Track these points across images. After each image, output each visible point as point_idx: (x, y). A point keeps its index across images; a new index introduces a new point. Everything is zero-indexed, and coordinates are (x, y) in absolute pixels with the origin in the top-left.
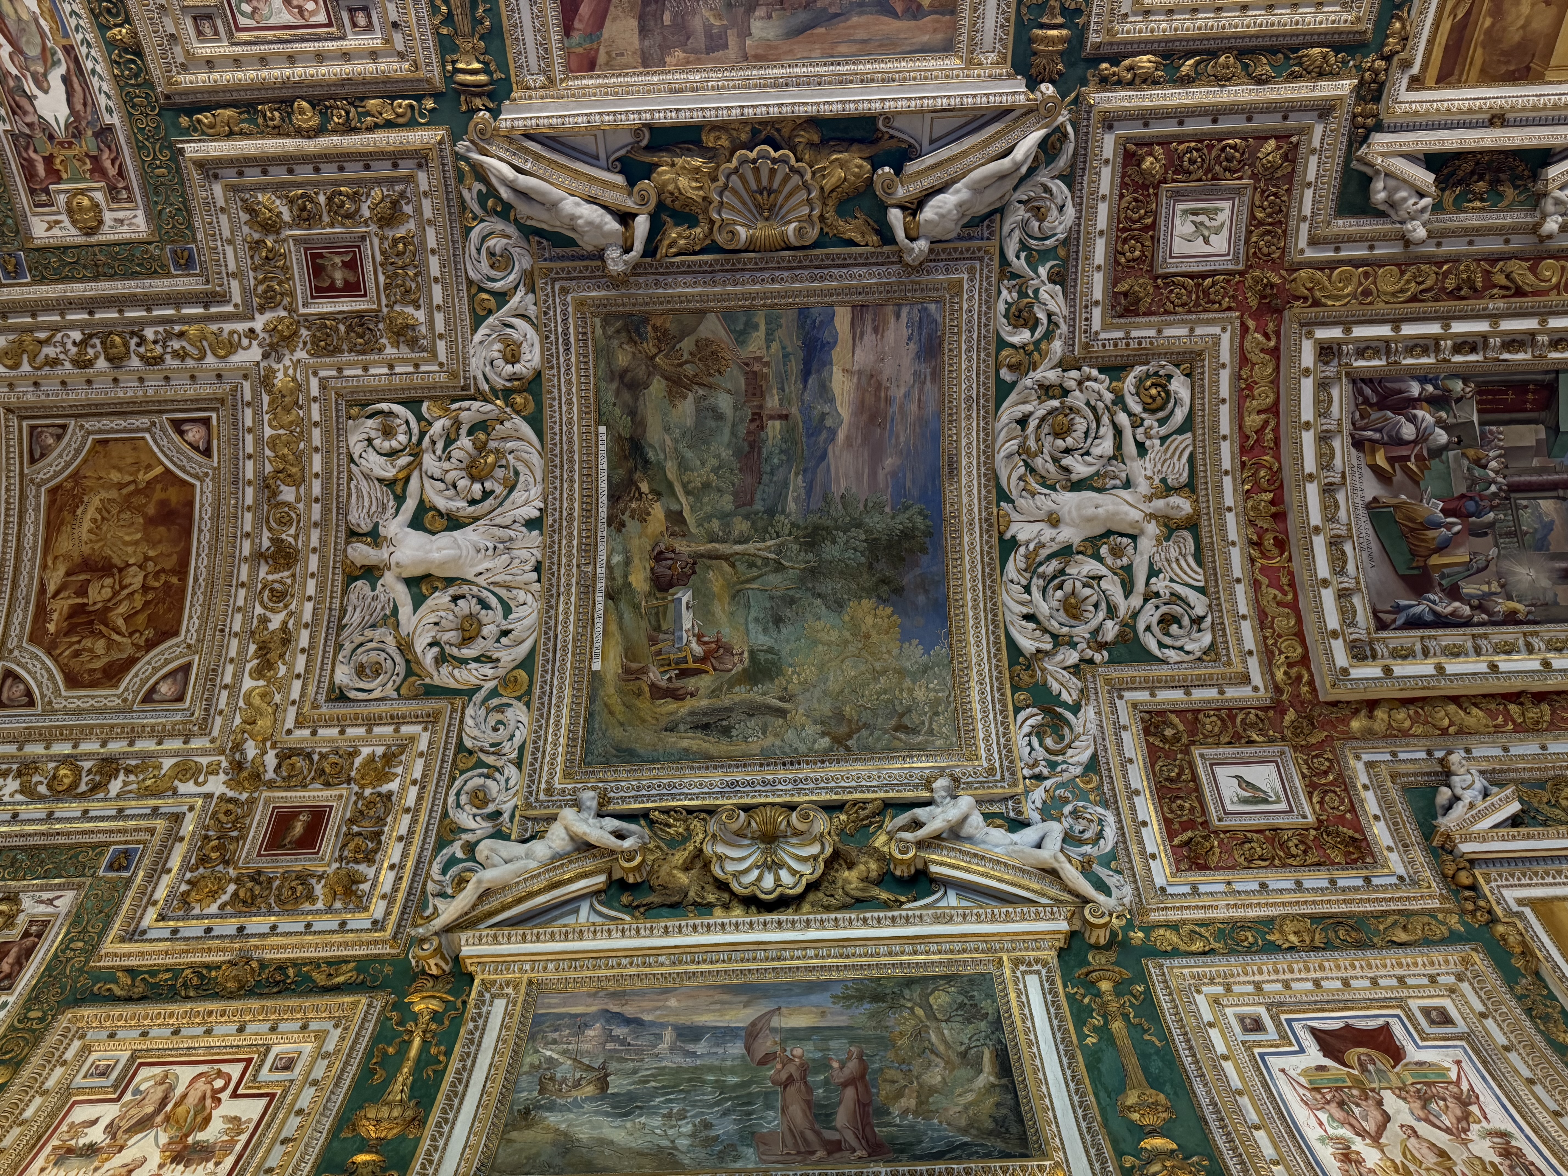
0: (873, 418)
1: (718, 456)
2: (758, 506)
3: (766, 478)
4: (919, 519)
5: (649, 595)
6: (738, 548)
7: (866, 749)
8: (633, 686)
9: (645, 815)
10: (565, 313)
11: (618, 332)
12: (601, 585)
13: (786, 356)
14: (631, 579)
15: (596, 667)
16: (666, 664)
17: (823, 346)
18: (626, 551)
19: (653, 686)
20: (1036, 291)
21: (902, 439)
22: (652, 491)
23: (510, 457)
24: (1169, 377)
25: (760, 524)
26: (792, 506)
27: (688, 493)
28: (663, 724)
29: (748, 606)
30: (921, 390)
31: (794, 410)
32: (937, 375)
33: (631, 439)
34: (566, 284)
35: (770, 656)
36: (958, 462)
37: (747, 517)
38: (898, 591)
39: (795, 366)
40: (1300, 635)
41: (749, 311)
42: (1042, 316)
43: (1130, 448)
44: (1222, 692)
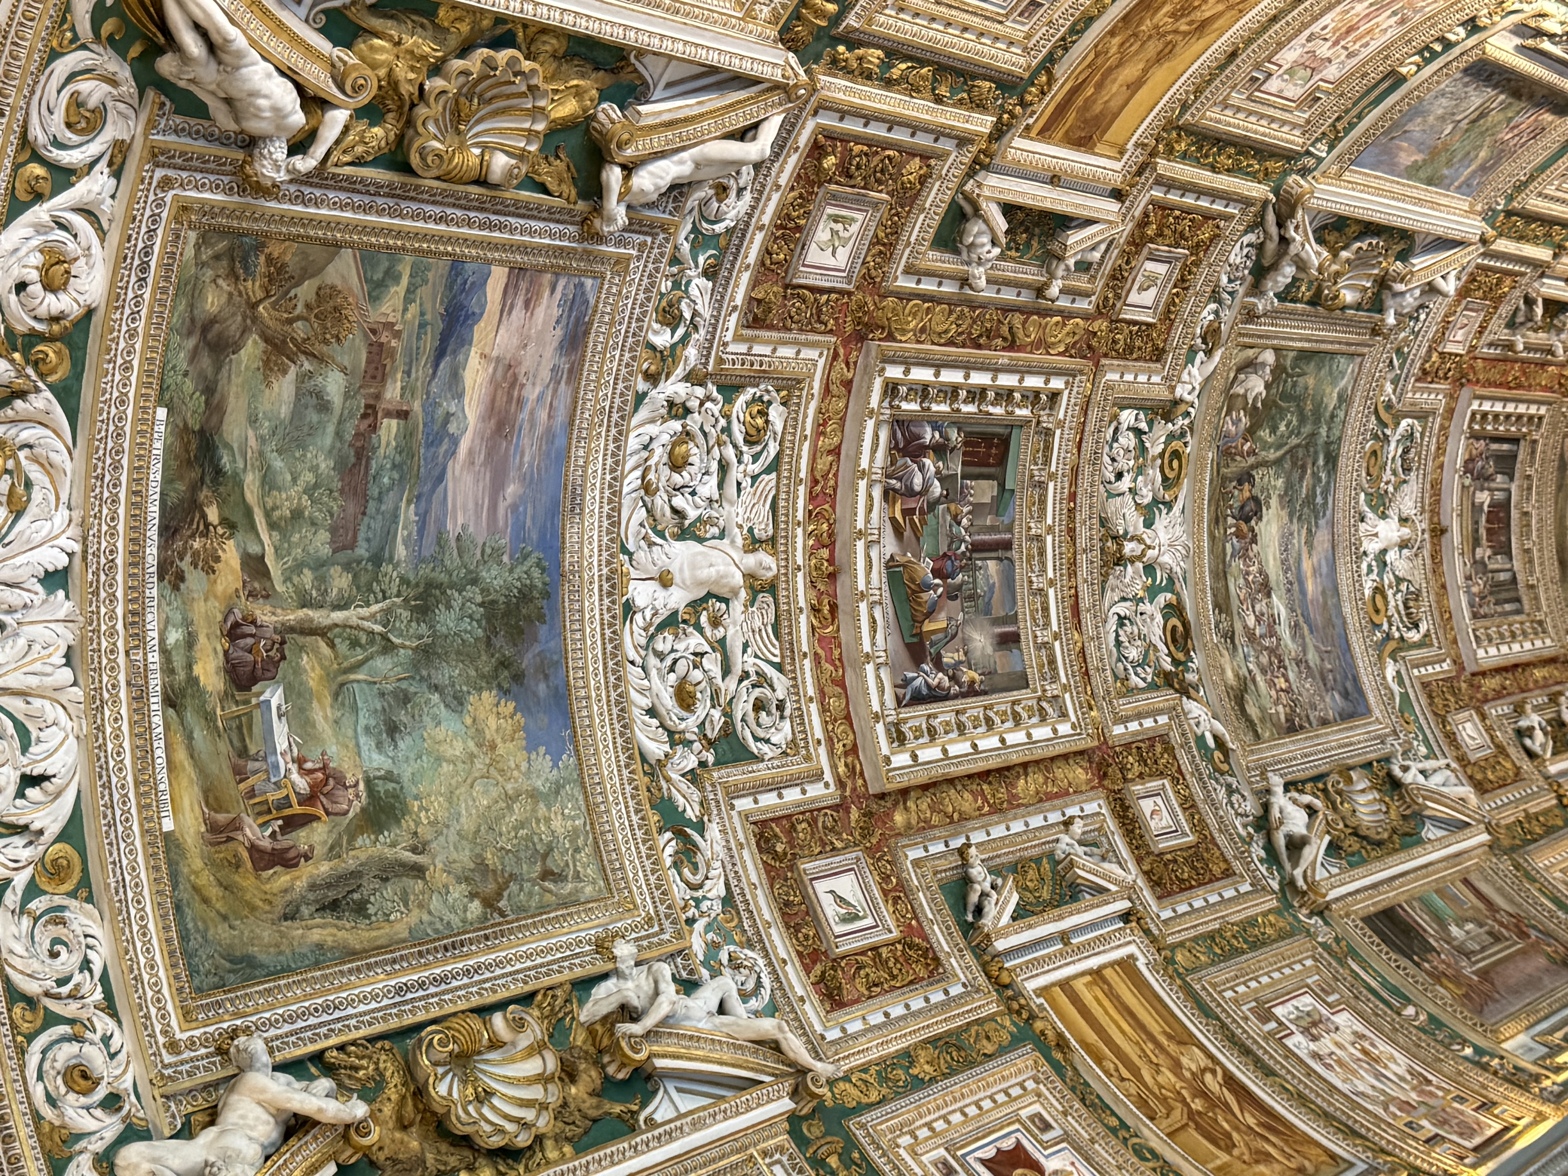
0: (500, 426)
1: (314, 469)
2: (362, 550)
3: (372, 506)
4: (536, 573)
5: (226, 697)
6: (338, 616)
7: (521, 910)
8: (225, 852)
9: (318, 1057)
10: (155, 219)
11: (217, 257)
12: (156, 682)
13: (422, 326)
14: (198, 670)
15: (168, 825)
16: (264, 810)
17: (467, 317)
18: (187, 623)
19: (253, 849)
20: (688, 283)
21: (527, 459)
22: (225, 521)
23: (22, 455)
24: (770, 403)
25: (364, 579)
26: (401, 552)
27: (272, 526)
28: (279, 910)
29: (355, 709)
30: (555, 391)
31: (417, 406)
32: (574, 373)
33: (202, 431)
34: (171, 173)
35: (390, 786)
36: (582, 496)
37: (347, 567)
38: (518, 678)
39: (429, 342)
40: (848, 718)
41: (394, 253)
42: (687, 315)
43: (731, 489)
44: (804, 792)
